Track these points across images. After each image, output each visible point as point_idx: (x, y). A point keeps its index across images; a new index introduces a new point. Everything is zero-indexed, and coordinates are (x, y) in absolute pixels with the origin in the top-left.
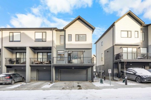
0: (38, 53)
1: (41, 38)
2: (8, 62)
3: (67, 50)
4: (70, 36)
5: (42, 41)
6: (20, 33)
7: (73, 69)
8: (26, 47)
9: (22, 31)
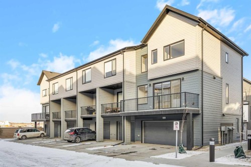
0: (118, 93)
1: (111, 70)
2: (86, 112)
3: (152, 83)
4: (155, 52)
5: (112, 76)
6: (90, 69)
7: (164, 120)
8: (96, 89)
9: (92, 66)
